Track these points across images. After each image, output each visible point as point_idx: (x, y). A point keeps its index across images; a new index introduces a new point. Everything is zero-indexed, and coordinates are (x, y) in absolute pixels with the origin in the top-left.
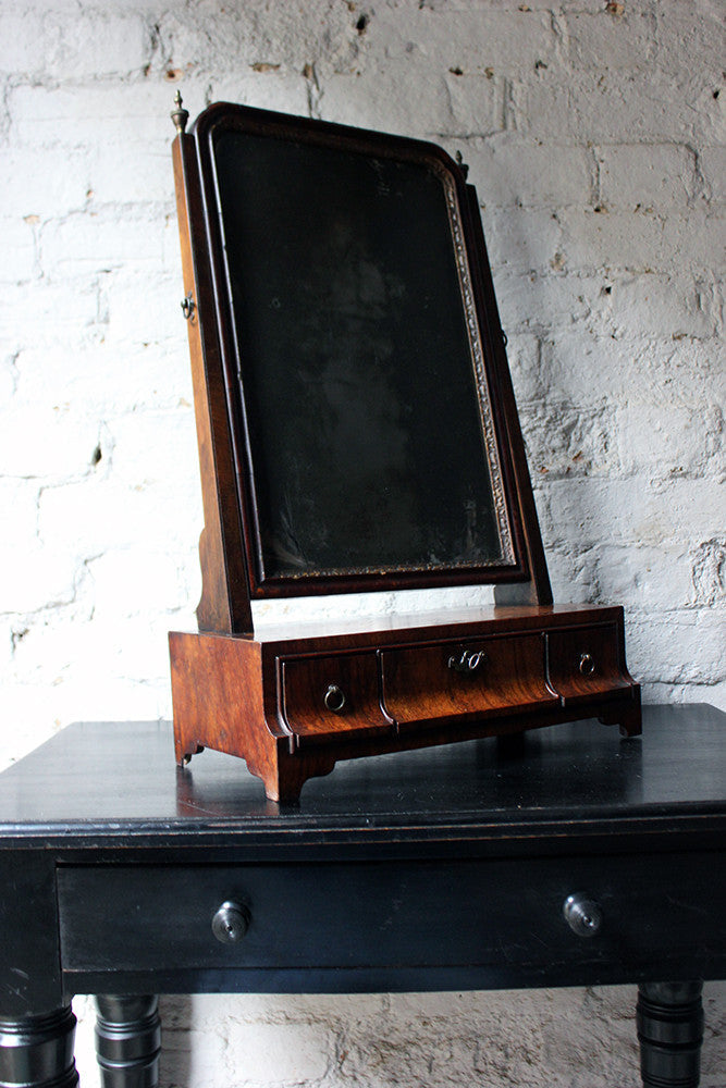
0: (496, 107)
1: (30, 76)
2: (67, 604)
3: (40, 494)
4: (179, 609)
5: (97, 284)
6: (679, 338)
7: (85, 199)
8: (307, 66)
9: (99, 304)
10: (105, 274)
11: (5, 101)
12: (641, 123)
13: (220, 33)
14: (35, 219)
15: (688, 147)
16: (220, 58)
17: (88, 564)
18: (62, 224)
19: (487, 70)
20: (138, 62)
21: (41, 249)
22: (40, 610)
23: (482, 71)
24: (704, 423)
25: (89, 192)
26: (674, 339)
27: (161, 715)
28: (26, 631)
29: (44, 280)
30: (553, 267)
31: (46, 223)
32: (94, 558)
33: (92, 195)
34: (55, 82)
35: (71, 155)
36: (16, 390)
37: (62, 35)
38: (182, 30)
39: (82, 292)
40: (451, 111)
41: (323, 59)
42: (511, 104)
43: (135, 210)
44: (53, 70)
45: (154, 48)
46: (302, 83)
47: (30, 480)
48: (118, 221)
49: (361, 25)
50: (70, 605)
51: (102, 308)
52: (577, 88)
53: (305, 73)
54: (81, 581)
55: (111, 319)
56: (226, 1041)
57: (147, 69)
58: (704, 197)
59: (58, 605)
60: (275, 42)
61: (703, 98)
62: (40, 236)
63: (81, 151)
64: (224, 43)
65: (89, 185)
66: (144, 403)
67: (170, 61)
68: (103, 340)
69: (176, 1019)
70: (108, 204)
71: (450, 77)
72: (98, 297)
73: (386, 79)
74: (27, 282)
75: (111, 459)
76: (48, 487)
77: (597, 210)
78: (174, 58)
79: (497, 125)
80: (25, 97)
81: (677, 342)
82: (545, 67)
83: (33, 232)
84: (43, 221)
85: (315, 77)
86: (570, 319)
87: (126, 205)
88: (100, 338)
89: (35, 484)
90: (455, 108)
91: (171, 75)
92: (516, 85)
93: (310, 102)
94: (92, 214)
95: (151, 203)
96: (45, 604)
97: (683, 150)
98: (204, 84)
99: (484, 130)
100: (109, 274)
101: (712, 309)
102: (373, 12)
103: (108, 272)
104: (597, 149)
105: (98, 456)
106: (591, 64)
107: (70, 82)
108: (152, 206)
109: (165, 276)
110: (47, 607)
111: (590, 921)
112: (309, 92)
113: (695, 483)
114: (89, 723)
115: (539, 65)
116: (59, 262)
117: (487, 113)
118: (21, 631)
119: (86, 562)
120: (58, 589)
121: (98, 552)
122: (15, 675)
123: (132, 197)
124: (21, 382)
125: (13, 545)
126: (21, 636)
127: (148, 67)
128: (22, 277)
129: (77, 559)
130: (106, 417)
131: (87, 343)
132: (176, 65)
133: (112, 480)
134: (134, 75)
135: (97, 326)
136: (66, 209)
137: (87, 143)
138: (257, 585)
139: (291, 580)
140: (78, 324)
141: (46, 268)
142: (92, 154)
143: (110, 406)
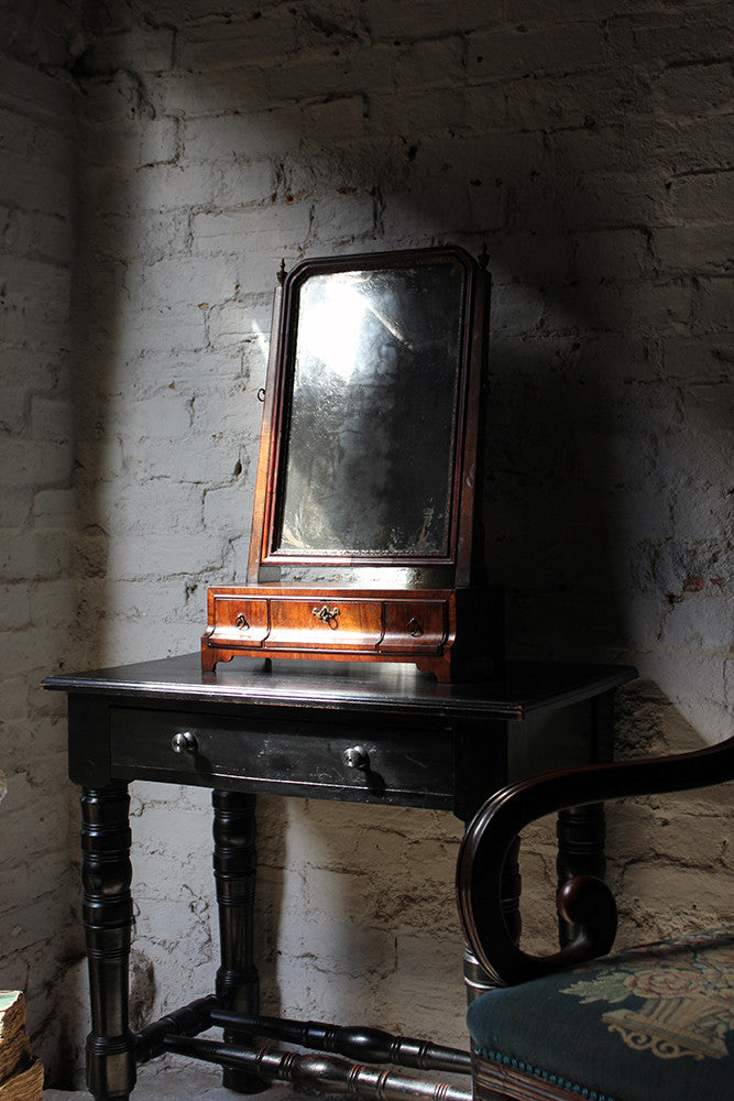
0: (502, 208)
1: (204, 206)
2: (219, 569)
3: (205, 494)
5: (242, 350)
6: (630, 383)
7: (235, 291)
8: (374, 188)
9: (242, 364)
10: (246, 343)
11: (189, 225)
12: (610, 213)
13: (319, 167)
14: (205, 306)
15: (645, 230)
16: (318, 186)
17: (233, 542)
18: (222, 309)
19: (496, 181)
20: (268, 193)
21: (209, 327)
22: (202, 572)
23: (494, 181)
24: (641, 449)
25: (237, 286)
26: (626, 383)
28: (195, 586)
29: (210, 348)
30: (540, 329)
31: (212, 308)
32: (235, 539)
33: (240, 288)
34: (218, 210)
35: (228, 261)
36: (192, 423)
37: (223, 177)
38: (297, 166)
39: (232, 356)
41: (385, 182)
42: (513, 205)
43: (264, 299)
44: (217, 202)
45: (279, 181)
46: (370, 201)
47: (199, 485)
48: (255, 306)
49: (412, 152)
50: (221, 570)
51: (245, 366)
52: (561, 189)
53: (373, 193)
54: (227, 553)
55: (251, 374)
56: (305, 879)
57: (274, 197)
58: (654, 269)
59: (213, 569)
60: (355, 171)
61: (658, 189)
62: (208, 318)
63: (234, 257)
64: (321, 174)
65: (237, 281)
67: (290, 189)
68: (244, 389)
69: (275, 860)
70: (249, 294)
71: (471, 188)
72: (242, 359)
73: (428, 193)
74: (201, 349)
75: (246, 472)
76: (209, 490)
77: (574, 283)
78: (293, 188)
79: (502, 223)
80: (201, 218)
81: (628, 386)
82: (538, 175)
83: (204, 315)
84: (210, 308)
85: (380, 194)
87: (260, 294)
88: (242, 388)
89: (202, 487)
90: (474, 211)
91: (290, 199)
92: (518, 191)
93: (375, 214)
94: (240, 301)
96: (205, 568)
97: (638, 233)
98: (309, 204)
99: (492, 227)
100: (249, 344)
101: (657, 357)
102: (419, 142)
103: (249, 341)
104: (576, 236)
105: (240, 469)
107: (227, 209)
110: (206, 570)
112: (375, 206)
115: (533, 173)
116: (219, 336)
118: (192, 585)
119: (230, 541)
120: (213, 559)
121: (237, 535)
122: (187, 615)
123: (264, 289)
124: (195, 419)
125: (188, 529)
126: (193, 590)
127: (275, 195)
128: (197, 346)
129: (225, 538)
130: (245, 442)
131: (234, 391)
132: (293, 192)
133: (247, 485)
134: (266, 201)
135: (241, 379)
136: (224, 298)
137: (237, 252)
138: (266, 557)
139: (286, 556)
140: (230, 378)
141: (211, 339)
142: (240, 259)
143: (247, 435)
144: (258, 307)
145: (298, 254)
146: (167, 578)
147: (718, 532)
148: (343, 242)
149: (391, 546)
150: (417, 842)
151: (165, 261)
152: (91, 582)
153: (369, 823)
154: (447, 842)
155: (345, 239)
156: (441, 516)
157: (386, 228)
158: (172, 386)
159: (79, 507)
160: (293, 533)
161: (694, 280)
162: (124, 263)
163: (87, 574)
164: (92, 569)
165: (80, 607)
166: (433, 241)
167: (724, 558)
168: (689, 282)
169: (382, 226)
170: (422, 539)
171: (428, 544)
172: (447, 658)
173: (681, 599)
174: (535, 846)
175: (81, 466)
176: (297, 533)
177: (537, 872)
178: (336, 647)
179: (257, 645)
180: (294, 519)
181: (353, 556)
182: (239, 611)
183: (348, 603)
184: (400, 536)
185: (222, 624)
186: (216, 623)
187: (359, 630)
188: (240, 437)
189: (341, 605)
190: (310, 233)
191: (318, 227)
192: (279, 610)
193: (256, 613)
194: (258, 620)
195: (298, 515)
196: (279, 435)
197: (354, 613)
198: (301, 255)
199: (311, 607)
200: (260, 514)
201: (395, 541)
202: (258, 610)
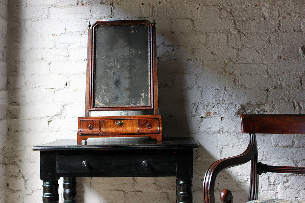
0: (150, 11)
1: (53, 5)
2: (60, 115)
3: (55, 92)
5: (67, 48)
6: (189, 60)
8: (111, 3)
10: (69, 46)
11: (48, 10)
12: (182, 14)
14: (54, 35)
15: (191, 20)
16: (93, 1)
18: (60, 36)
19: (149, 4)
20: (76, 2)
21: (55, 41)
22: (54, 116)
23: (148, 4)
24: (193, 78)
25: (65, 29)
26: (188, 60)
28: (51, 121)
29: (56, 48)
30: (162, 45)
31: (56, 36)
33: (66, 30)
34: (58, 6)
35: (62, 22)
36: (50, 70)
39: (64, 50)
41: (114, 1)
42: (154, 11)
43: (75, 33)
44: (58, 4)
46: (110, 7)
47: (53, 89)
51: (68, 53)
52: (168, 7)
53: (111, 5)
54: (63, 110)
55: (70, 55)
58: (195, 30)
59: (58, 115)
61: (195, 9)
62: (55, 38)
63: (64, 21)
66: (76, 73)
67: (83, 2)
70: (69, 32)
71: (141, 5)
72: (67, 51)
73: (127, 5)
74: (53, 48)
75: (69, 85)
77: (172, 33)
79: (151, 16)
80: (52, 10)
81: (188, 61)
82: (161, 3)
85: (113, 5)
86: (165, 56)
87: (73, 32)
88: (67, 60)
89: (54, 90)
90: (142, 12)
91: (83, 5)
92: (155, 7)
93: (111, 11)
94: (66, 34)
95: (78, 32)
97: (190, 20)
98: (89, 7)
99: (148, 16)
101: (196, 53)
104: (172, 20)
105: (67, 84)
106: (171, 2)
107: (62, 6)
110: (55, 115)
111: (146, 164)
112: (111, 8)
113: (191, 91)
116: (59, 44)
119: (64, 106)
120: (58, 112)
121: (66, 104)
122: (49, 130)
123: (74, 30)
124: (51, 69)
125: (49, 103)
126: (50, 121)
127: (78, 3)
128: (51, 47)
129: (62, 105)
130: (68, 76)
131: (65, 61)
132: (84, 3)
133: (70, 89)
134: (75, 5)
135: (67, 57)
136: (61, 33)
137: (65, 19)
138: (91, 108)
139: (98, 108)
140: (63, 57)
141: (56, 45)
142: (66, 21)
143: (69, 74)
144: (72, 36)
146: (41, 118)
147: (214, 100)
148: (101, 18)
149: (132, 104)
150: (128, 193)
151: (40, 21)
152: (13, 121)
153: (112, 189)
154: (137, 192)
155: (102, 17)
156: (147, 95)
157: (115, 15)
158: (42, 59)
159: (9, 97)
160: (99, 101)
161: (206, 34)
162: (24, 20)
163: (11, 118)
164: (13, 116)
165: (9, 129)
166: (130, 19)
167: (216, 107)
168: (205, 34)
170: (141, 102)
171: (143, 103)
172: (161, 134)
173: (205, 118)
174: (164, 190)
175: (9, 84)
177: (165, 197)
178: (125, 133)
179: (98, 134)
180: (99, 97)
181: (120, 107)
182: (89, 124)
183: (127, 120)
184: (134, 101)
185: (83, 128)
186: (81, 128)
187: (130, 128)
188: (67, 74)
189: (124, 121)
190: (90, 15)
191: (92, 13)
192: (103, 123)
193: (95, 124)
194: (96, 126)
195: (100, 96)
196: (93, 72)
197: (129, 123)
198: (87, 21)
199: (114, 122)
200: (88, 96)
201: (133, 103)
202: (96, 123)
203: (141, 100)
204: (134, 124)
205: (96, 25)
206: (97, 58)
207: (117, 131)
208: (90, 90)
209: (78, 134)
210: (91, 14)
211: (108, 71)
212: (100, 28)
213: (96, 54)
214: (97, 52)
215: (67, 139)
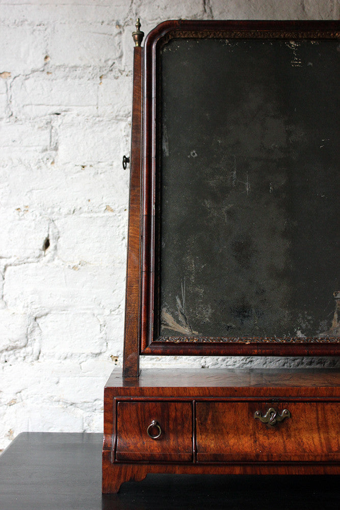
0: (335, 7)
2: (21, 348)
3: (5, 269)
4: (100, 354)
5: (50, 122)
7: (44, 62)
9: (51, 136)
10: (56, 115)
14: (7, 75)
17: (38, 320)
18: (26, 79)
21: (11, 97)
25: (46, 58)
27: (85, 428)
29: (13, 118)
31: (15, 77)
32: (42, 316)
33: (49, 59)
35: (34, 30)
39: (39, 128)
40: (303, 8)
43: (79, 72)
48: (67, 79)
50: (24, 349)
51: (53, 140)
54: (32, 332)
55: (60, 148)
59: (14, 348)
62: (11, 87)
63: (41, 28)
65: (47, 52)
66: (81, 208)
68: (53, 163)
70: (60, 66)
72: (51, 132)
75: (56, 248)
76: (11, 265)
83: (6, 83)
84: (13, 77)
87: (72, 67)
88: (51, 161)
89: (3, 262)
90: (306, 6)
94: (48, 73)
95: (90, 66)
96: (6, 347)
100: (59, 116)
103: (58, 114)
105: (47, 244)
108: (91, 69)
109: (98, 119)
110: (7, 350)
114: (33, 433)
116: (23, 106)
117: (329, 10)
119: (36, 319)
120: (15, 337)
121: (47, 311)
123: (77, 62)
129: (30, 316)
130: (54, 217)
131: (42, 164)
133: (56, 262)
135: (48, 152)
136: (30, 68)
137: (46, 23)
138: (146, 345)
139: (173, 344)
140: (36, 151)
141: (14, 110)
142: (49, 30)
143: (56, 210)
144: (69, 80)
145: (116, 30)
149: (299, 333)
157: (216, 13)
160: (176, 318)
169: (211, 11)
170: (335, 324)
176: (181, 318)
178: (296, 459)
179: (186, 458)
180: (175, 300)
181: (258, 344)
182: (151, 417)
183: (301, 405)
184: (308, 321)
185: (127, 432)
186: (118, 433)
187: (316, 436)
188: (49, 211)
189: (293, 407)
190: (131, 10)
191: (139, 6)
192: (208, 414)
193: (176, 419)
194: (179, 427)
195: (181, 298)
196: (153, 206)
197: (310, 415)
198: (120, 33)
199: (252, 411)
200: (135, 295)
201: (304, 326)
202: (179, 414)
203: (332, 317)
204: (330, 421)
205: (163, 34)
206: (167, 153)
207: (263, 447)
208: (144, 274)
209: (105, 457)
210: (134, 7)
211: (208, 204)
212: (178, 46)
213: (164, 140)
214: (165, 132)
215: (45, 431)
